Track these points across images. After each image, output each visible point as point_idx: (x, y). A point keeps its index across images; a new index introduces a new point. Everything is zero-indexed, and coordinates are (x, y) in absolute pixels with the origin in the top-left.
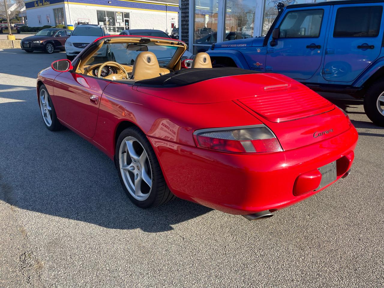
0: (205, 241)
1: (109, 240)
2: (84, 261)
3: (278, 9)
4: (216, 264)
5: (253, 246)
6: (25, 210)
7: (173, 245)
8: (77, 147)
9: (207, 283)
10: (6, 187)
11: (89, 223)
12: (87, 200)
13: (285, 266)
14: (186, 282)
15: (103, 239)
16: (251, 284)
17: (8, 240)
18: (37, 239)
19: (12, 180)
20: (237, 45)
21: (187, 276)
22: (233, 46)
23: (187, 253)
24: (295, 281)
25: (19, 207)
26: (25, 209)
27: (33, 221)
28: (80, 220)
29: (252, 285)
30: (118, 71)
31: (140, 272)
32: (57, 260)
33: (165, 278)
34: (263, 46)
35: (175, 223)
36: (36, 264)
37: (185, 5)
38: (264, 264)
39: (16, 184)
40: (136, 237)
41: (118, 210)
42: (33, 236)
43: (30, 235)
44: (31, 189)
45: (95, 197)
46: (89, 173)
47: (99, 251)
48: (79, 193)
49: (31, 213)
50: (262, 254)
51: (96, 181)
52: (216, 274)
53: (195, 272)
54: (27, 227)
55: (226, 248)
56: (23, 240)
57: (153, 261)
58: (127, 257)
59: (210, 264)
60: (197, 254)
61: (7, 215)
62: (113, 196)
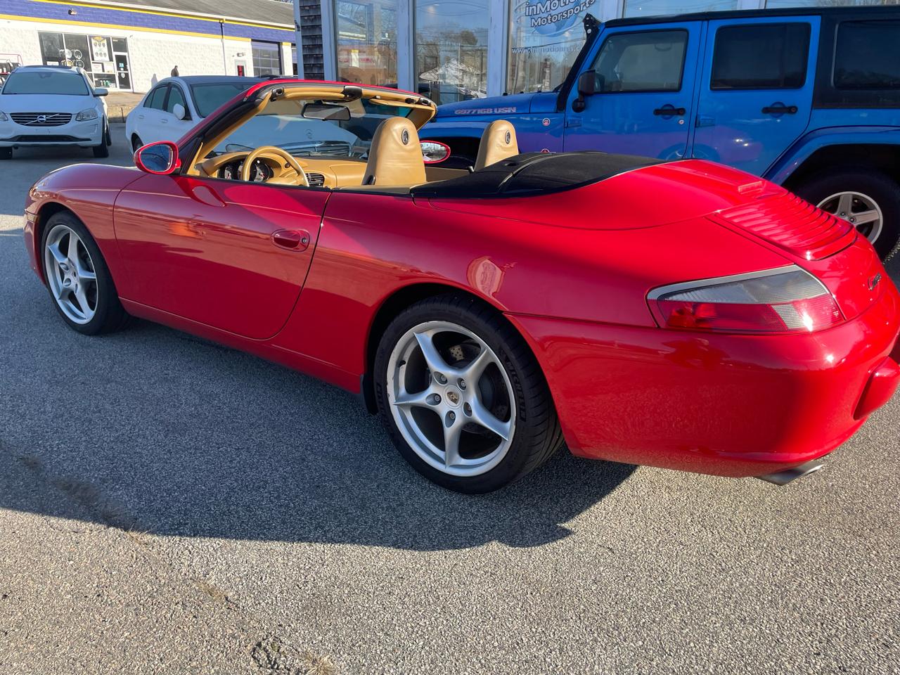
0: (661, 549)
1: (448, 579)
2: (427, 637)
3: (586, 29)
4: (722, 595)
5: (765, 545)
6: (177, 538)
7: (602, 569)
8: (189, 368)
9: (736, 638)
10: (74, 486)
11: (365, 545)
12: (319, 491)
13: (854, 574)
14: (692, 644)
15: (430, 579)
16: (822, 624)
17: (187, 619)
18: (263, 604)
19: (78, 468)
20: (493, 110)
21: (684, 632)
22: (485, 112)
23: (643, 580)
25: (152, 533)
26: (175, 535)
27: (219, 560)
28: (340, 542)
29: (824, 626)
30: (275, 171)
31: (577, 641)
32: (357, 645)
33: (641, 643)
34: (557, 112)
35: (567, 520)
36: (310, 665)
37: (311, 18)
38: (814, 578)
39: (96, 475)
40: (505, 563)
41: (413, 505)
42: (247, 598)
43: (236, 597)
44: (151, 484)
45: (335, 484)
46: (274, 428)
47: (444, 607)
48: (285, 479)
49: (197, 541)
50: (794, 558)
51: (307, 446)
52: (739, 616)
53: (692, 619)
54: (213, 578)
55: (714, 557)
56: (229, 613)
57: (584, 610)
58: (518, 610)
59: (710, 597)
60: (665, 579)
61: (135, 556)
62: (376, 476)
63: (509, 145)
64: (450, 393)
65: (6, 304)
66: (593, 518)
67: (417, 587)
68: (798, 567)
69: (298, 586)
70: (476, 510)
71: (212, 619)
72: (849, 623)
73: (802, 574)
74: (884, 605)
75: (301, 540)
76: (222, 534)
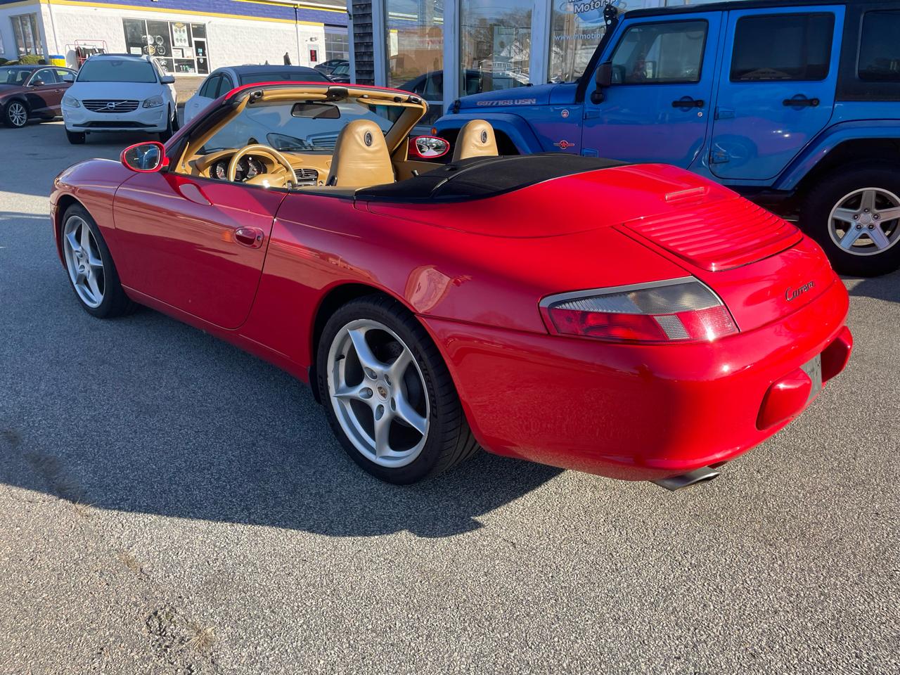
0: (562, 547)
1: (348, 564)
2: (308, 616)
3: (606, 20)
4: (606, 594)
5: (669, 548)
6: (115, 513)
7: (498, 562)
8: (181, 353)
9: (602, 636)
10: (42, 460)
11: (282, 528)
12: (258, 475)
13: (749, 582)
14: (556, 639)
15: (331, 562)
16: (695, 629)
17: (100, 586)
18: (172, 577)
19: (51, 443)
20: (514, 102)
21: (553, 627)
23: (533, 576)
24: (781, 613)
25: (96, 506)
26: (114, 509)
27: (145, 535)
29: (697, 631)
30: (268, 167)
31: (447, 628)
32: (243, 619)
33: (507, 634)
34: (575, 104)
35: (482, 513)
36: (195, 634)
37: (362, 6)
38: (705, 584)
39: (64, 451)
40: (407, 552)
41: (340, 492)
42: (160, 570)
43: (150, 569)
44: (109, 461)
45: (275, 468)
46: (237, 413)
47: (334, 590)
48: (231, 462)
49: (131, 516)
50: (693, 562)
51: (262, 431)
52: (614, 615)
53: (566, 615)
54: (135, 550)
55: (613, 556)
56: (138, 584)
57: (465, 600)
58: (403, 596)
59: (593, 594)
60: (555, 575)
61: (73, 526)
62: (316, 463)
63: (485, 145)
64: (380, 388)
65: (37, 286)
66: (508, 513)
67: (316, 570)
68: (694, 572)
69: (208, 562)
70: (398, 499)
71: (122, 587)
72: (724, 630)
73: (695, 579)
74: (767, 616)
75: (225, 520)
76: (156, 511)
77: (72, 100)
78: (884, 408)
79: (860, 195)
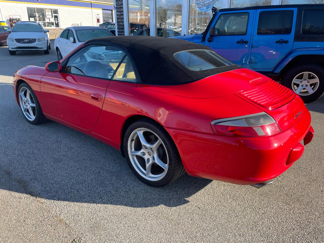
0: (216, 208)
1: (141, 218)
2: (130, 239)
4: (235, 225)
5: (254, 207)
7: (195, 215)
8: (66, 137)
9: (236, 242)
10: (21, 181)
11: (115, 205)
12: (103, 184)
13: (283, 219)
15: (135, 218)
16: (267, 237)
17: (52, 230)
18: (78, 226)
19: (23, 175)
21: (218, 239)
23: (208, 220)
24: (296, 230)
25: (45, 199)
26: (52, 200)
27: (65, 209)
28: (107, 204)
29: (268, 238)
31: (181, 241)
34: (202, 42)
37: (119, 5)
38: (268, 220)
39: (29, 177)
40: (162, 212)
41: (134, 190)
42: (73, 223)
43: (69, 223)
44: (46, 181)
45: (109, 182)
46: (91, 160)
47: (138, 228)
48: (92, 180)
49: (59, 202)
50: (263, 212)
51: (101, 167)
52: (239, 233)
53: (222, 234)
54: (62, 216)
55: (235, 211)
56: (66, 229)
57: (186, 230)
58: (163, 229)
59: (230, 226)
60: (216, 219)
61: (38, 207)
62: (123, 179)
64: (148, 152)
65: (7, 112)
66: (195, 196)
67: (130, 221)
68: (263, 216)
69: (90, 219)
70: (155, 193)
71: (60, 230)
72: (277, 237)
73: (264, 218)
74: (291, 231)
75: (94, 203)
76: (67, 200)
77: (11, 39)
78: (318, 152)
79: (303, 74)
